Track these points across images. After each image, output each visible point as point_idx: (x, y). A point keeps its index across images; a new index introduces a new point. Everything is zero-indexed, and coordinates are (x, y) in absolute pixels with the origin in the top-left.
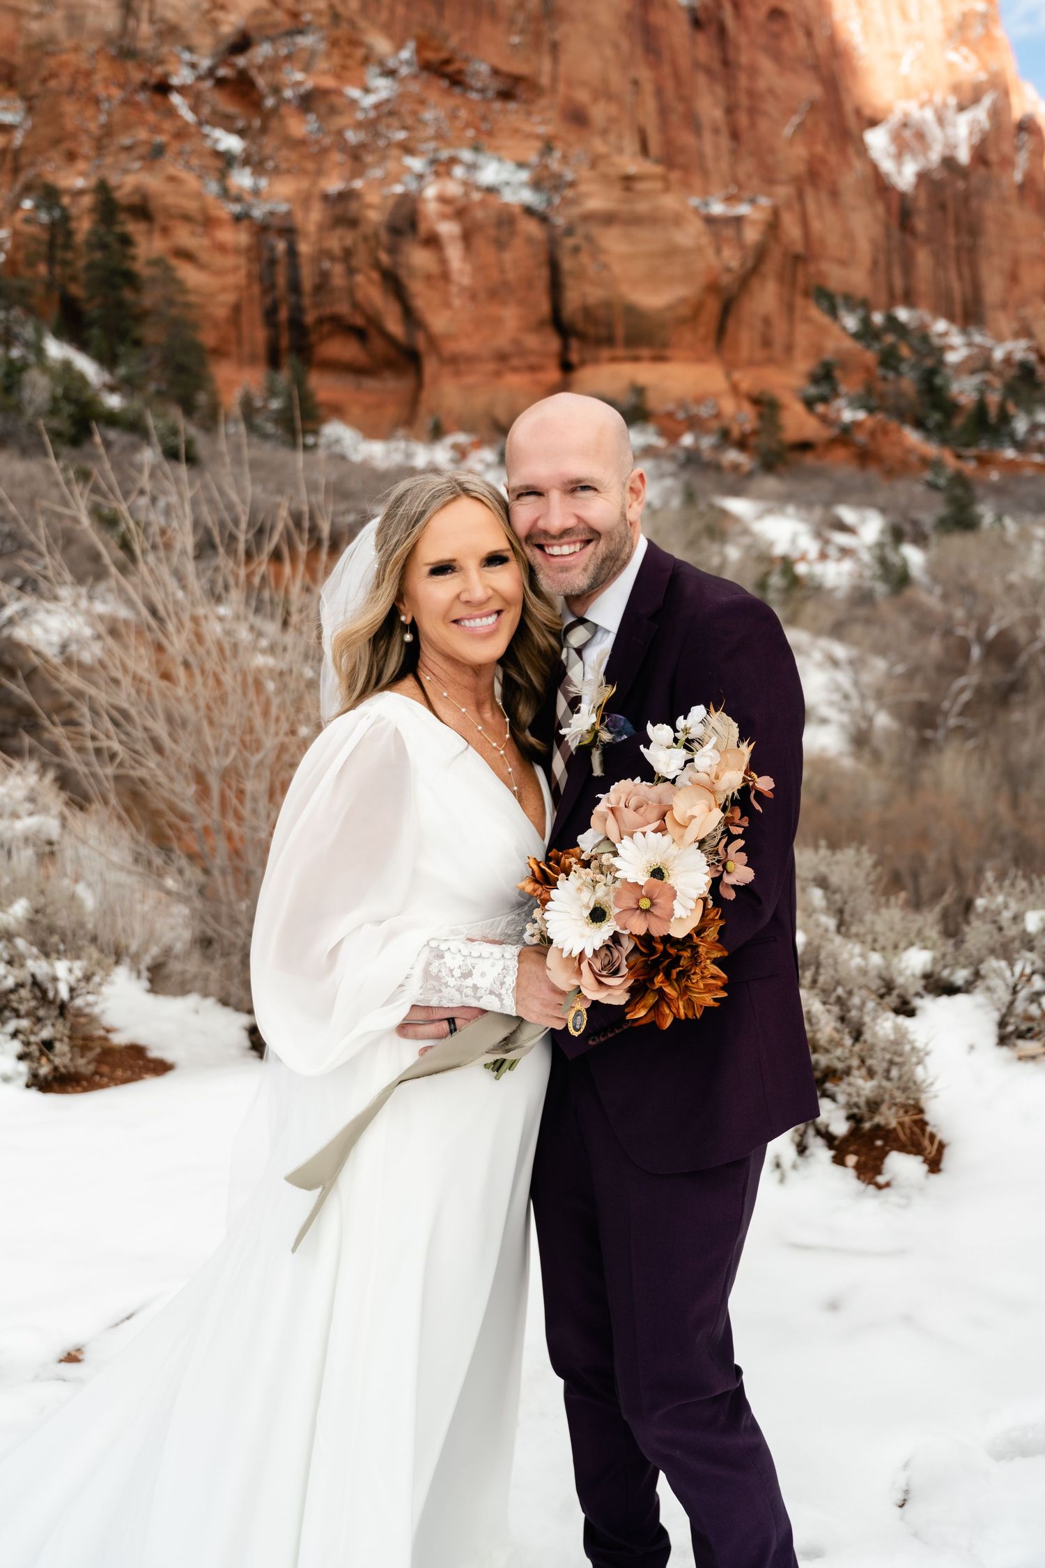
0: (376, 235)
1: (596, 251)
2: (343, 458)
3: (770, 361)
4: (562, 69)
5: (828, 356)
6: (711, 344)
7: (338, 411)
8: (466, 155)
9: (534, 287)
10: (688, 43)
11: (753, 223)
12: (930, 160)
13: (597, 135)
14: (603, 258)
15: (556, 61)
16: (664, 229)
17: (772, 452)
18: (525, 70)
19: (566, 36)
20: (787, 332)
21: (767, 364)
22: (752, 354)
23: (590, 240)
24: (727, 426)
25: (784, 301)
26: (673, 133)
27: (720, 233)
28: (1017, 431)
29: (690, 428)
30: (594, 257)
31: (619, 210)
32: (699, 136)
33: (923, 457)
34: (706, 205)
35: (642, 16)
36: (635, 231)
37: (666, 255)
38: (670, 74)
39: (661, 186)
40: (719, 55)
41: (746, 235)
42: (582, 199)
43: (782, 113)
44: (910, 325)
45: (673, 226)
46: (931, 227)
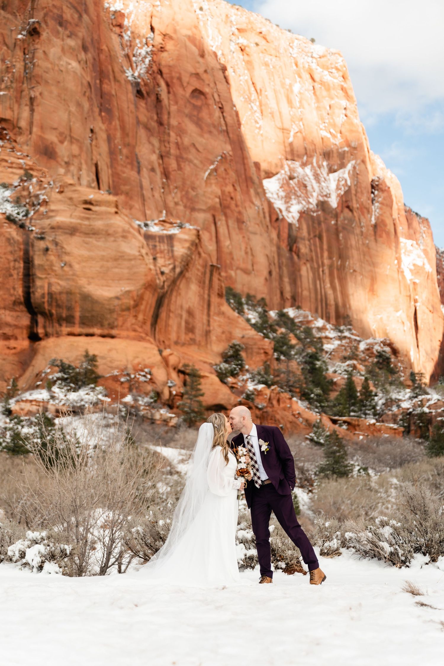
1: (62, 253)
3: (193, 342)
4: (36, 116)
5: (236, 342)
6: (148, 327)
9: (11, 275)
10: (132, 107)
11: (181, 241)
12: (309, 203)
13: (61, 166)
14: (66, 258)
15: (32, 110)
16: (115, 241)
17: (193, 411)
18: (7, 115)
19: (41, 94)
20: (205, 321)
21: (190, 344)
22: (178, 337)
23: (57, 244)
24: (159, 389)
25: (203, 299)
26: (119, 168)
27: (155, 246)
28: (376, 404)
29: (130, 390)
30: (59, 256)
31: (80, 224)
32: (139, 172)
33: (307, 421)
34: (146, 225)
35: (98, 86)
36: (92, 240)
37: (116, 260)
38: (118, 127)
39: (114, 210)
40: (155, 117)
41: (175, 249)
42: (51, 214)
43: (201, 162)
44: (297, 320)
45: (121, 239)
46: (311, 250)
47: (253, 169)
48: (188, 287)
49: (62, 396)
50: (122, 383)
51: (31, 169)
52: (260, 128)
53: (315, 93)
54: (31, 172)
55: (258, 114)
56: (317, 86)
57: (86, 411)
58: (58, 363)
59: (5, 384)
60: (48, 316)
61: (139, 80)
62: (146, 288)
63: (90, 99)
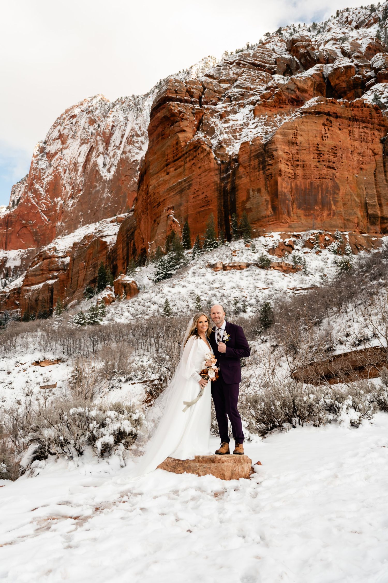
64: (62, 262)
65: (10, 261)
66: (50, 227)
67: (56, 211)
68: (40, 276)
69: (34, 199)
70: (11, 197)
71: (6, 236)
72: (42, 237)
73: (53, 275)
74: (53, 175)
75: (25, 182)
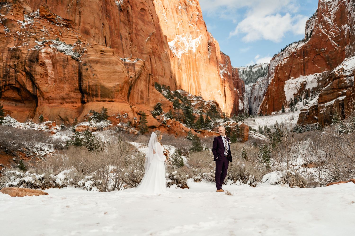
0: (25, 61)
1: (93, 70)
2: (10, 126)
3: (143, 103)
4: (82, 19)
5: (159, 103)
6: (126, 98)
7: (9, 113)
8: (54, 41)
9: (74, 79)
10: (118, 15)
11: (137, 65)
12: (185, 50)
13: (92, 38)
14: (95, 72)
15: (80, 17)
16: (113, 66)
17: (144, 129)
18: (71, 18)
19: (83, 10)
20: (147, 95)
21: (142, 104)
22: (137, 101)
23: (91, 67)
24: (130, 121)
25: (147, 86)
26: (114, 38)
27: (128, 67)
28: (211, 125)
29: (120, 121)
30: (92, 72)
31: (100, 59)
32: (121, 40)
33: (186, 131)
34: (125, 60)
35: (105, 7)
36: (104, 66)
37: (113, 73)
38: (113, 23)
39: (112, 54)
40: (127, 19)
41: (136, 68)
42: (88, 56)
43: (145, 36)
44: (181, 94)
45: (115, 65)
46: (186, 68)
47: (164, 38)
48: (141, 82)
49: (94, 124)
50: (117, 119)
51: (80, 39)
52: (166, 23)
53: (186, 10)
54: (80, 40)
55: (166, 18)
56: (187, 7)
57: (104, 129)
58: (93, 112)
59: (73, 120)
60: (88, 94)
61: (121, 5)
62: (125, 83)
63: (102, 12)
64: (349, 80)
65: (309, 84)
66: (340, 51)
67: (344, 36)
68: (332, 94)
69: (324, 30)
70: (306, 31)
71: (304, 64)
72: (333, 60)
73: (343, 92)
74: (339, 5)
75: (316, 17)
